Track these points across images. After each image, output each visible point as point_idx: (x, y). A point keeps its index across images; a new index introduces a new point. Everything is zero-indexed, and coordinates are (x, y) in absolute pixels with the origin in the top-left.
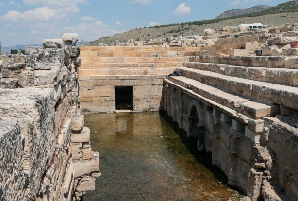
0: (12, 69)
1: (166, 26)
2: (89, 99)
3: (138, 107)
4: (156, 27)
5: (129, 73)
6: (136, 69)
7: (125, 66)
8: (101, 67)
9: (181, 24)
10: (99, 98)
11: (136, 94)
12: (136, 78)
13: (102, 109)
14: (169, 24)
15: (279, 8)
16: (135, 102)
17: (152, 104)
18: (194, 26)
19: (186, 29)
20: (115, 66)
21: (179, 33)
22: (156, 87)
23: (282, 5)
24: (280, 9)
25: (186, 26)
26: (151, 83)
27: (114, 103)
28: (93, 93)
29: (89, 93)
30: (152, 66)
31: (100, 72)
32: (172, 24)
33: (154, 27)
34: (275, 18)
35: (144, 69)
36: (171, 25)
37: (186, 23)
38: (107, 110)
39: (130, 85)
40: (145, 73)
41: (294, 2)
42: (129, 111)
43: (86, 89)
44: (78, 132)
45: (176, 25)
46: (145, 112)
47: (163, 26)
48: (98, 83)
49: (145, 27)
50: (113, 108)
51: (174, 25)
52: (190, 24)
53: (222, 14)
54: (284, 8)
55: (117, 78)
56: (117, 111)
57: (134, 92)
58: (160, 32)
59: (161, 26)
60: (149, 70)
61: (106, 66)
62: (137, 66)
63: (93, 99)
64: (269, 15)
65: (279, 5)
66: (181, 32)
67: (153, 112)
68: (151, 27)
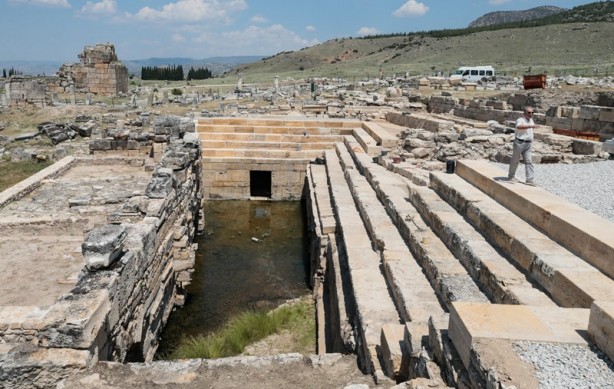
0: (139, 140)
1: (386, 36)
2: (221, 184)
3: (277, 195)
4: (369, 37)
5: (268, 155)
6: (277, 151)
7: (265, 146)
8: (237, 146)
9: (410, 34)
10: (232, 184)
11: (274, 180)
12: (275, 163)
13: (235, 195)
14: (390, 33)
15: (575, 13)
16: (273, 190)
17: (293, 192)
18: (428, 39)
19: (416, 43)
20: (253, 146)
21: (403, 50)
22: (298, 174)
23: (580, 8)
24: (576, 16)
25: (416, 39)
26: (292, 168)
27: (249, 189)
28: (225, 177)
29: (221, 177)
30: (297, 148)
31: (235, 154)
32: (395, 33)
33: (365, 38)
34: (563, 31)
35: (285, 151)
36: (392, 35)
37: (419, 34)
38: (240, 196)
39: (268, 169)
40: (287, 156)
41: (601, 3)
42: (266, 199)
43: (217, 173)
44: (178, 240)
45: (400, 35)
46: (284, 201)
47: (380, 37)
48: (231, 166)
49: (351, 38)
50: (247, 195)
51: (397, 35)
52: (422, 35)
53: (481, 18)
54: (583, 14)
55: (254, 161)
56: (252, 198)
57: (273, 178)
58: (374, 46)
59: (377, 37)
60: (292, 152)
61: (243, 145)
62: (278, 146)
63: (225, 184)
64: (554, 27)
65: (575, 8)
66: (408, 48)
67: (294, 201)
68: (361, 38)
